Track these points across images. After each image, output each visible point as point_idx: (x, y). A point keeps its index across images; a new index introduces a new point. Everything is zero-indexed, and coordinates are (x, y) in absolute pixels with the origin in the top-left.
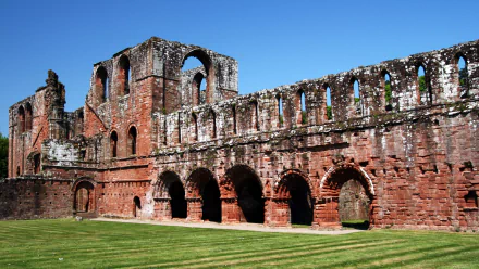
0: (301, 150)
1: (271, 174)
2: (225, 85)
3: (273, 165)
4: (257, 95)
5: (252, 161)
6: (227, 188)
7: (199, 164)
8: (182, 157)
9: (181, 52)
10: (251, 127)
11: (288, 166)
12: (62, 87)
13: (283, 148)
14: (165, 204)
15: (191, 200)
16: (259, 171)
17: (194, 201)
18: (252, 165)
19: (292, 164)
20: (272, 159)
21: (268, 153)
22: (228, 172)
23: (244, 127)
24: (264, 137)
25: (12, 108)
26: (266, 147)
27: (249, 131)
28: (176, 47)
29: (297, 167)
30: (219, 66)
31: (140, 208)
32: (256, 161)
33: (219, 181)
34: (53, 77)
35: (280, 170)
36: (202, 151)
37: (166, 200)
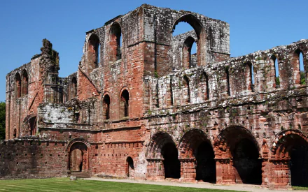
0: (301, 110)
1: (268, 135)
2: (216, 48)
3: (270, 125)
4: (251, 57)
5: (247, 121)
6: (221, 149)
7: (192, 125)
8: (174, 118)
9: (172, 18)
10: (245, 88)
11: (286, 127)
12: (56, 54)
13: (280, 108)
14: (158, 164)
15: (184, 161)
16: (255, 132)
17: (187, 161)
18: (247, 126)
19: (291, 125)
20: (269, 120)
21: (264, 114)
22: (222, 133)
23: (238, 89)
24: (259, 98)
25: (10, 75)
26: (262, 108)
27: (243, 93)
28: (167, 13)
29: (297, 127)
30: (210, 30)
31: (133, 168)
32: (251, 121)
33: (213, 142)
34: (48, 46)
35: (278, 131)
36: (195, 112)
37: (159, 160)
